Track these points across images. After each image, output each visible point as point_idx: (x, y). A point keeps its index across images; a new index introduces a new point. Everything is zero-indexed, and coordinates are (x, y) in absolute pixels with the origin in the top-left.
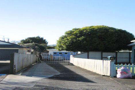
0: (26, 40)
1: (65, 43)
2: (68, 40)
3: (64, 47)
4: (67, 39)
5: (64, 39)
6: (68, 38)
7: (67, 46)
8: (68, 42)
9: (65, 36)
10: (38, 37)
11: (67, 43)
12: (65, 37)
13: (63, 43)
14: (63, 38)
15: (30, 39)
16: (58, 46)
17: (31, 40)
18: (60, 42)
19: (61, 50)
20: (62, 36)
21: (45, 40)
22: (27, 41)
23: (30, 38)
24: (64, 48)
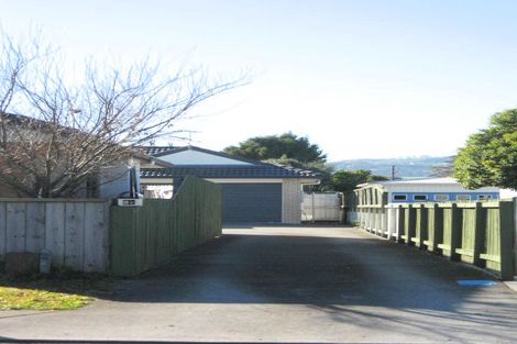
0: (244, 147)
1: (497, 159)
2: (508, 145)
3: (493, 174)
4: (501, 141)
5: (488, 142)
6: (507, 138)
7: (505, 170)
8: (510, 157)
9: (494, 131)
10: (289, 136)
11: (505, 157)
12: (494, 134)
13: (488, 158)
14: (484, 139)
15: (257, 144)
16: (470, 170)
17: (264, 148)
18: (476, 155)
19: (481, 186)
20: (478, 132)
21: (314, 147)
22: (248, 150)
23: (258, 140)
24: (492, 178)
